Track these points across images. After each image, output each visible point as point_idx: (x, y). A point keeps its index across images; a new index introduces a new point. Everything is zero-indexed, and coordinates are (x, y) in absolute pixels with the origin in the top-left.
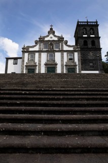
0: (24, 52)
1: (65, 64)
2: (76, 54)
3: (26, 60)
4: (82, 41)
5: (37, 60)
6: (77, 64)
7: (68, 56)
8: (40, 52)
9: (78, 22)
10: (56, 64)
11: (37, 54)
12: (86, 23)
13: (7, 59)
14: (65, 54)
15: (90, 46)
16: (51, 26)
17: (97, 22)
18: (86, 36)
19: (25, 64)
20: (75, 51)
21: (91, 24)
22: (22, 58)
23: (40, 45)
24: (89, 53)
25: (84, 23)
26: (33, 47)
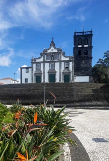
0: (32, 63)
1: (62, 72)
2: (71, 63)
3: (34, 70)
4: (77, 51)
5: (42, 69)
6: (71, 71)
7: (64, 65)
8: (44, 62)
9: (75, 33)
10: (56, 72)
11: (42, 64)
12: (82, 34)
13: (21, 68)
14: (63, 63)
15: (83, 55)
16: (53, 39)
17: (91, 32)
18: (80, 46)
19: (34, 72)
20: (70, 61)
21: (86, 34)
22: (32, 68)
23: (44, 57)
24: (82, 61)
25: (80, 34)
26: (39, 58)
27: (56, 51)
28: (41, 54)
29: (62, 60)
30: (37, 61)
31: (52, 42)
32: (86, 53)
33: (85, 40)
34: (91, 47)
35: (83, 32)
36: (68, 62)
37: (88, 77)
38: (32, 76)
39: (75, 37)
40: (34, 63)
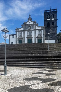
0: (16, 32)
1: (36, 37)
2: (42, 31)
3: (18, 36)
4: (47, 23)
5: (23, 36)
6: (43, 36)
8: (24, 31)
9: (45, 11)
10: (32, 37)
11: (23, 32)
12: (50, 11)
13: (9, 35)
14: (37, 31)
15: (51, 25)
16: (30, 15)
17: (56, 9)
18: (49, 19)
19: (17, 38)
20: (42, 29)
21: (53, 11)
22: (16, 35)
23: (24, 27)
24: (50, 30)
25: (48, 11)
26: (21, 28)
27: (32, 23)
28: (22, 26)
29: (36, 29)
30: (20, 30)
31: (30, 17)
32: (53, 24)
33: (52, 15)
34: (56, 20)
35: (51, 10)
36: (40, 30)
37: (54, 40)
38: (16, 40)
39: (45, 13)
40: (17, 31)
